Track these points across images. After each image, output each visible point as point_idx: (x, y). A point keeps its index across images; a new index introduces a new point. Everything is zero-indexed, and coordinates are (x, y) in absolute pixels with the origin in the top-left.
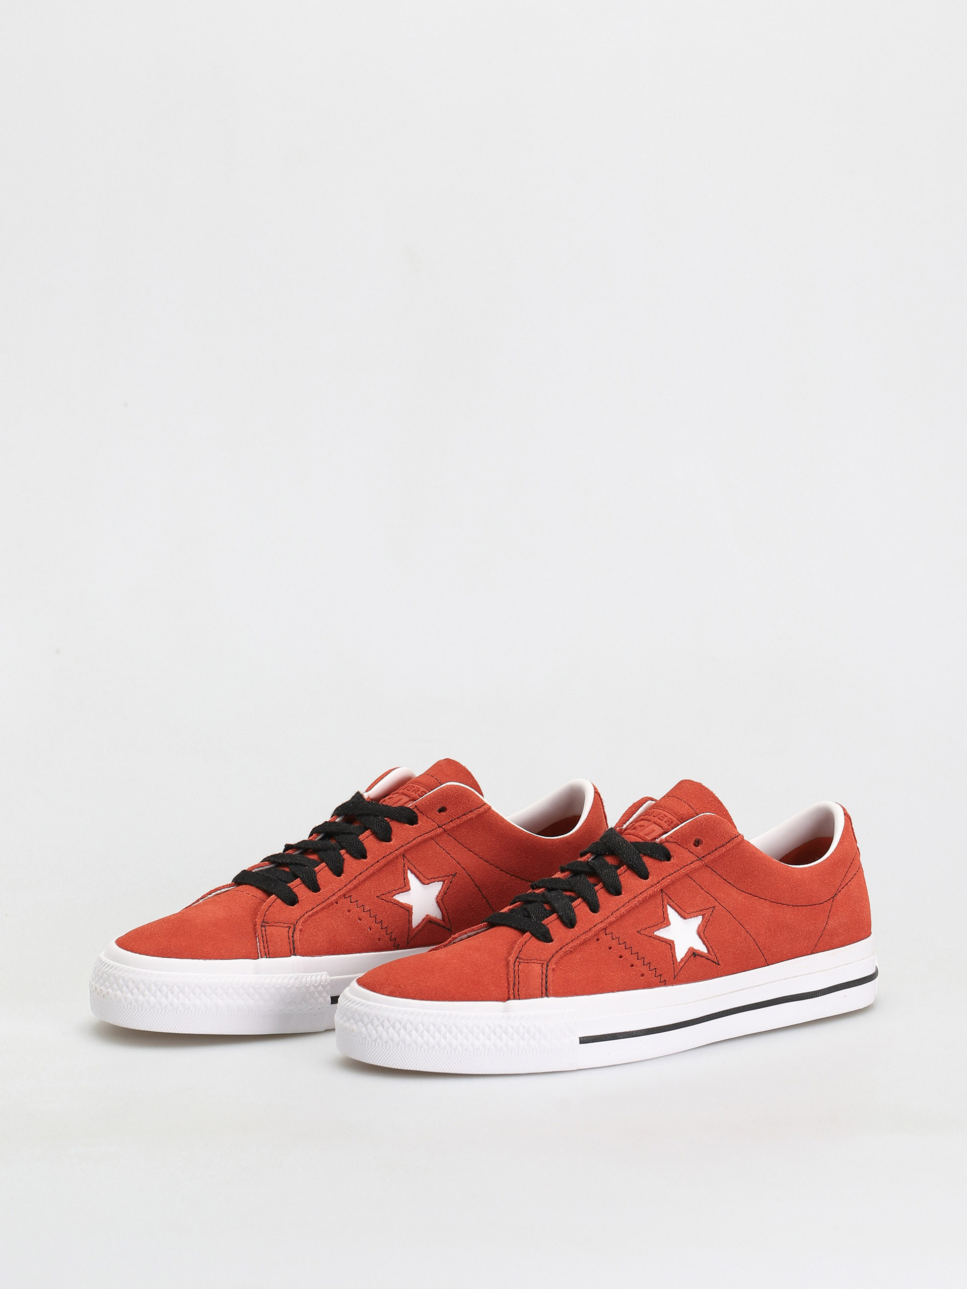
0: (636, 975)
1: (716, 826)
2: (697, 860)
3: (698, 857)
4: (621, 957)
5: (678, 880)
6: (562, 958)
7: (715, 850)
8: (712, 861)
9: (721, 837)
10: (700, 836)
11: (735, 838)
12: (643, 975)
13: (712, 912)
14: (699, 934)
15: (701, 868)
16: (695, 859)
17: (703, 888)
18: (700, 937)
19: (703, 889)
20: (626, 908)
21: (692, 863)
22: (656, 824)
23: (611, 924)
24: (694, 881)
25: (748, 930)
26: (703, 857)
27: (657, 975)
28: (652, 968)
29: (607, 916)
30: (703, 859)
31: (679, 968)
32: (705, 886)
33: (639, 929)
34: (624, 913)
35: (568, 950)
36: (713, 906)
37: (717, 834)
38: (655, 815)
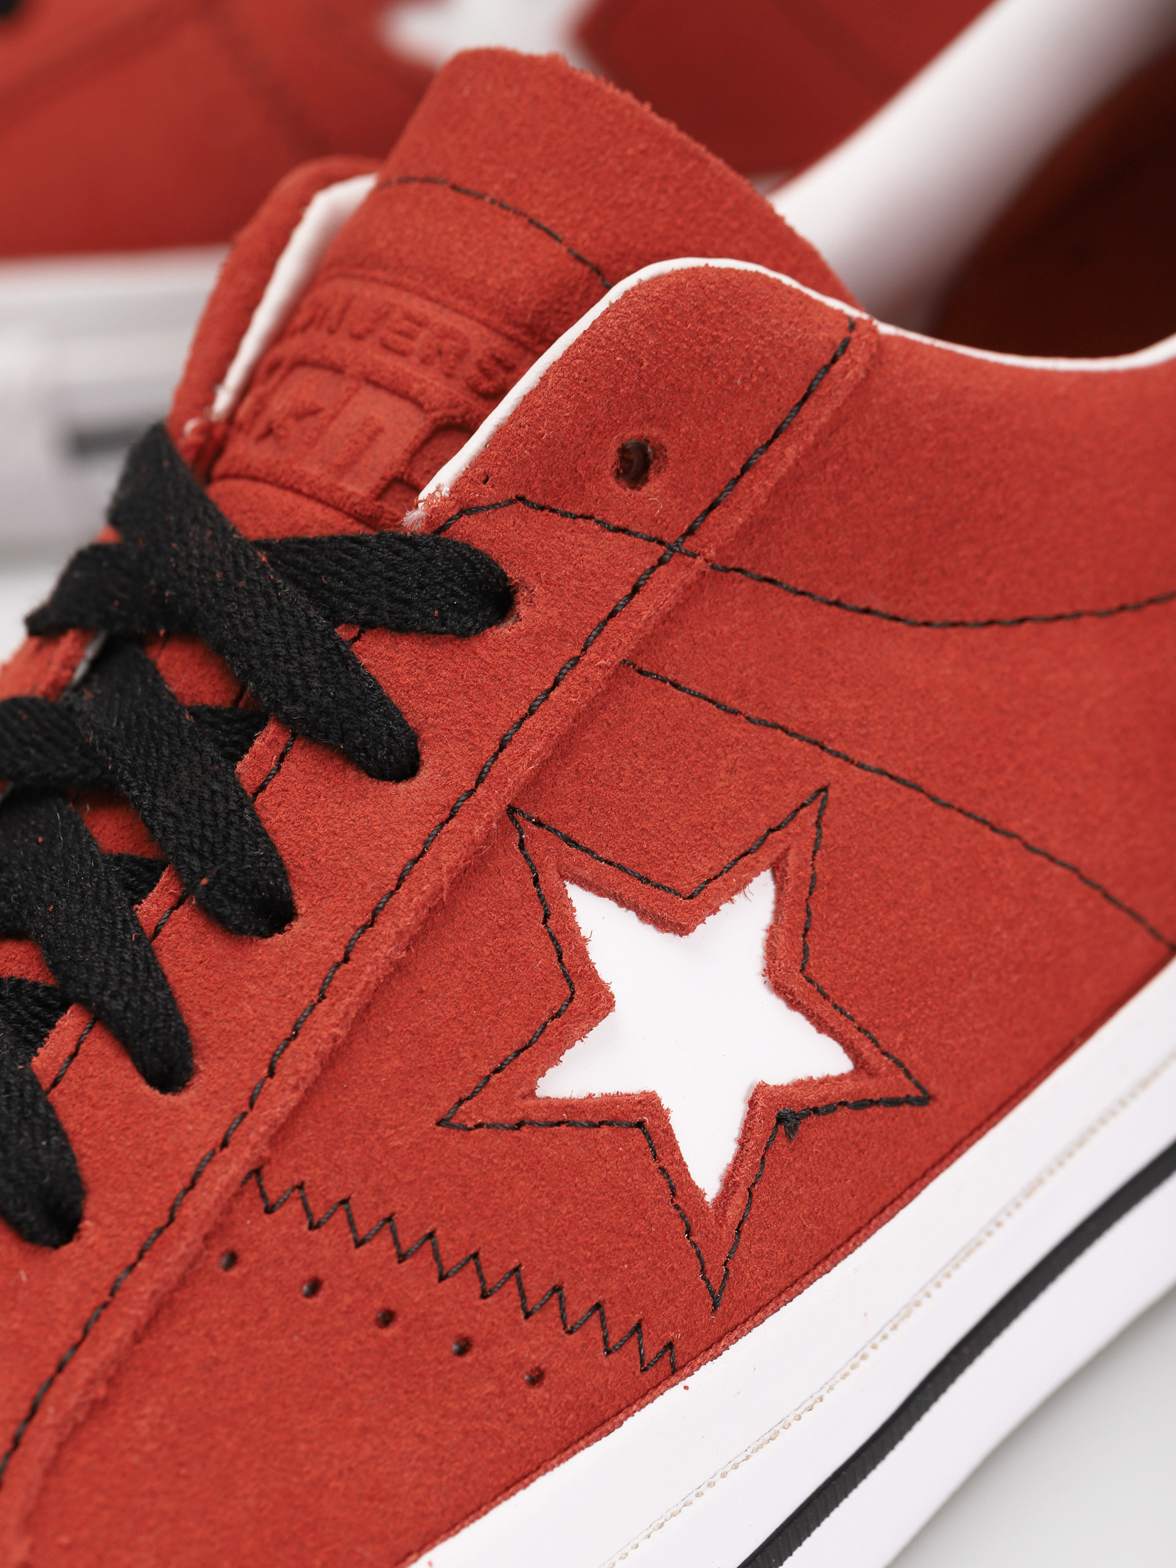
0: (502, 1394)
1: (715, 339)
2: (661, 562)
3: (661, 542)
4: (387, 1318)
5: (585, 718)
6: (53, 1468)
7: (744, 470)
8: (744, 534)
9: (756, 387)
10: (640, 423)
11: (834, 360)
12: (537, 1378)
13: (818, 825)
14: (779, 988)
15: (691, 594)
16: (650, 560)
17: (735, 704)
18: (794, 1004)
19: (735, 713)
20: (341, 1007)
21: (636, 590)
22: (377, 385)
23: (281, 1134)
24: (675, 685)
25: (1029, 837)
26: (691, 532)
27: (614, 1339)
28: (578, 1309)
29: (244, 1095)
30: (691, 543)
31: (726, 1234)
32: (743, 694)
33: (445, 1105)
34: (335, 1038)
35: (78, 1406)
36: (811, 789)
37: (731, 378)
38: (359, 328)
